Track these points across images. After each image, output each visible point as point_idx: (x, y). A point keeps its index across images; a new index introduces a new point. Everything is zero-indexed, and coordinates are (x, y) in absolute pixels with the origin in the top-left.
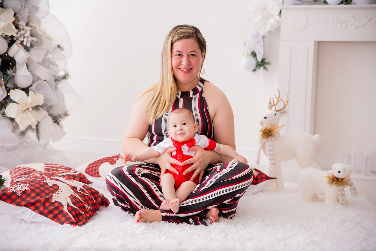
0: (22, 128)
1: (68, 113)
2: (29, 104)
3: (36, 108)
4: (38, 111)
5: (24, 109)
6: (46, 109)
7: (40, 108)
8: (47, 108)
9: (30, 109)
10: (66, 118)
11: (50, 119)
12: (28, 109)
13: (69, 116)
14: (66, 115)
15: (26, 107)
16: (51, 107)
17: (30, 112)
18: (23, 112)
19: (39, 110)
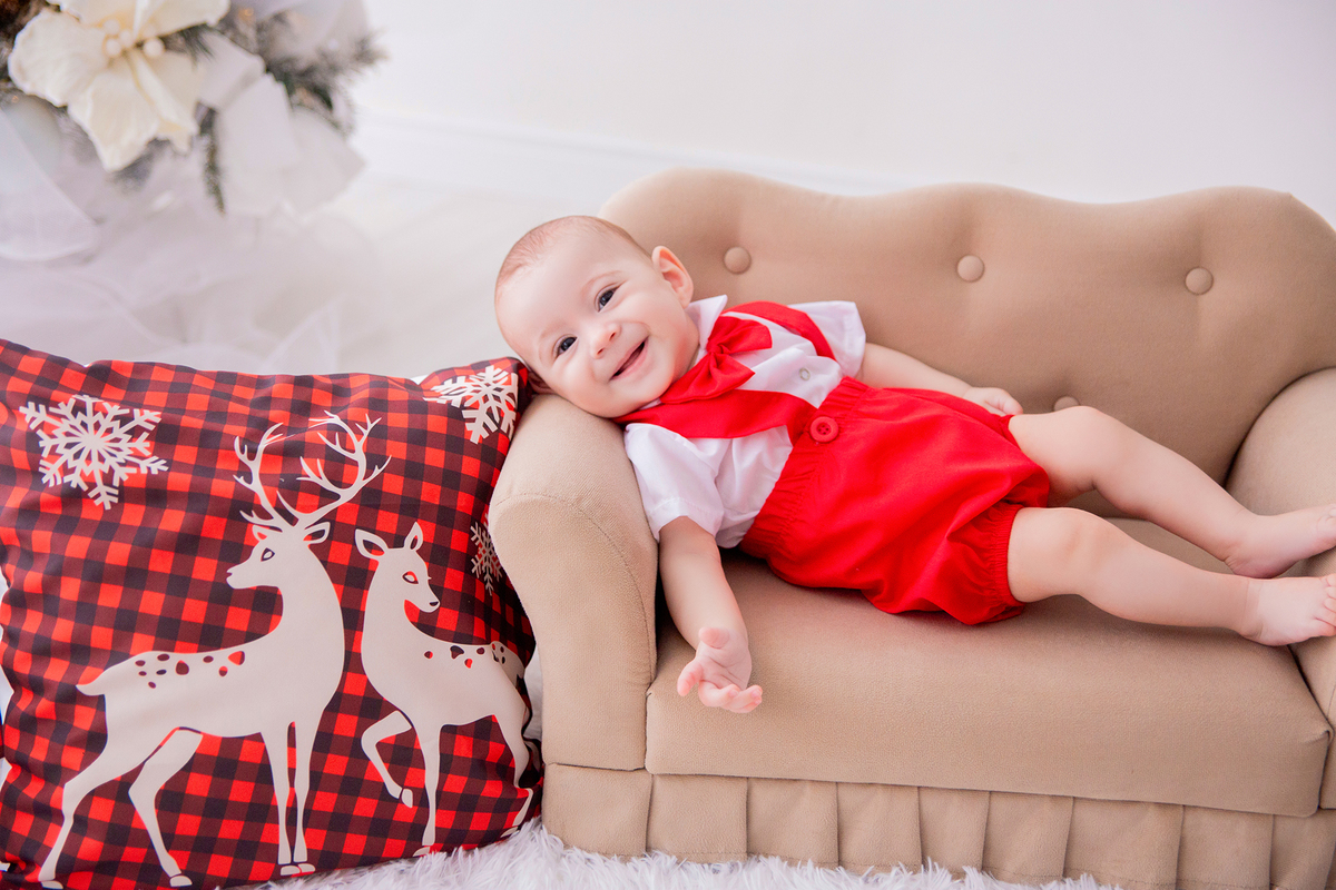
0: (113, 157)
1: (379, 43)
2: (139, 19)
3: (190, 39)
4: (201, 56)
5: (114, 48)
6: (251, 33)
7: (210, 39)
8: (260, 28)
9: (153, 48)
10: (368, 72)
11: (272, 90)
12: (140, 45)
13: (381, 66)
14: (364, 54)
15: (128, 39)
16: (279, 18)
17: (152, 62)
18: (111, 63)
19: (205, 49)
